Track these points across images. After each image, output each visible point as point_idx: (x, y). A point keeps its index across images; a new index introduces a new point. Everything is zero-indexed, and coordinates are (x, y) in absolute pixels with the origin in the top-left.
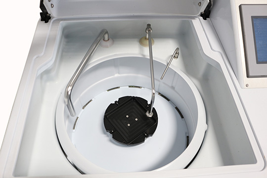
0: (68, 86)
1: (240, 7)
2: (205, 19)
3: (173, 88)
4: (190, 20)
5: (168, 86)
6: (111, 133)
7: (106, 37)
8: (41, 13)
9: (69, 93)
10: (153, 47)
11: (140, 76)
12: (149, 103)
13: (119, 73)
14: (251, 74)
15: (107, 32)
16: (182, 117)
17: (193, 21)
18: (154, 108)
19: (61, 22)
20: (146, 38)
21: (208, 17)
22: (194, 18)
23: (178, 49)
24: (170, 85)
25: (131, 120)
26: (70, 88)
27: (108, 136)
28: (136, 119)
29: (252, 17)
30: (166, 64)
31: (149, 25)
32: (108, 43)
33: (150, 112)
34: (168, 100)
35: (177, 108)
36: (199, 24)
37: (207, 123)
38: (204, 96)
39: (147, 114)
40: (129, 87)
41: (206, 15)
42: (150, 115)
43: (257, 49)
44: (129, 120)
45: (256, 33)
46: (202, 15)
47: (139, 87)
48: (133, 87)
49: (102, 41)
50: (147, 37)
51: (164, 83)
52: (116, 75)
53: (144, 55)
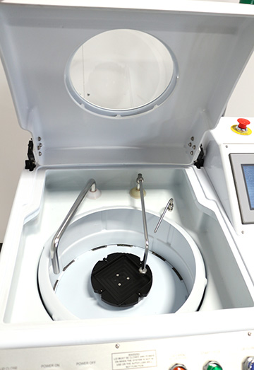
0: (55, 238)
1: (229, 155)
2: (199, 167)
3: (169, 244)
4: (183, 169)
5: (163, 242)
6: (100, 293)
7: (93, 187)
8: (26, 161)
9: (56, 246)
10: (145, 198)
11: (130, 231)
12: (142, 260)
13: (106, 229)
14: (245, 221)
15: (94, 183)
16: (181, 279)
17: (187, 170)
18: (147, 265)
19: (47, 171)
20: (137, 189)
21: (202, 166)
22: (187, 167)
23: (171, 199)
24: (165, 241)
25: (122, 279)
26: (57, 240)
27: (95, 299)
28: (128, 278)
29: (242, 165)
30: (159, 216)
31: (140, 175)
32: (95, 194)
33: (143, 269)
34: (164, 259)
35: (174, 269)
36: (192, 174)
37: (206, 277)
38: (202, 250)
39: (141, 271)
40: (118, 245)
41: (200, 163)
42: (143, 272)
43: (250, 196)
44: (119, 279)
45: (247, 180)
46: (195, 164)
47: (129, 246)
48: (122, 245)
49: (89, 193)
50: (139, 187)
51: (158, 239)
52: (104, 231)
53: (135, 208)
